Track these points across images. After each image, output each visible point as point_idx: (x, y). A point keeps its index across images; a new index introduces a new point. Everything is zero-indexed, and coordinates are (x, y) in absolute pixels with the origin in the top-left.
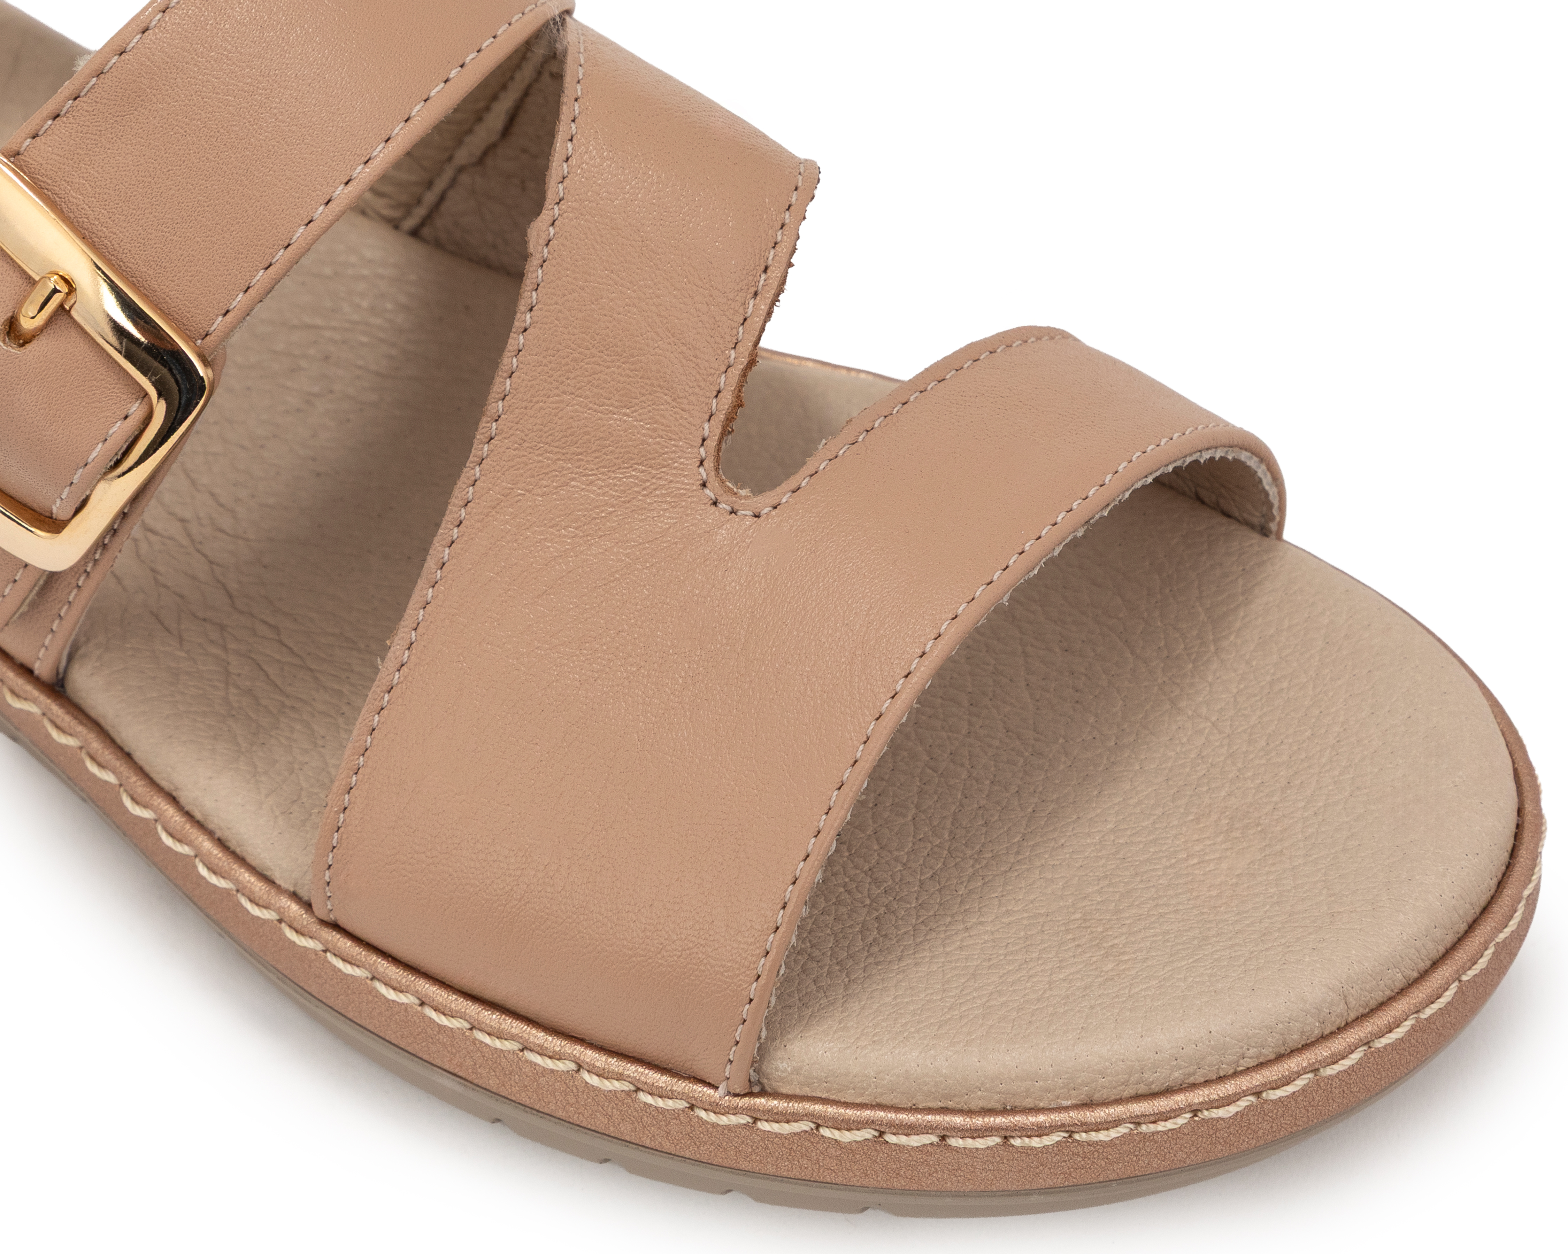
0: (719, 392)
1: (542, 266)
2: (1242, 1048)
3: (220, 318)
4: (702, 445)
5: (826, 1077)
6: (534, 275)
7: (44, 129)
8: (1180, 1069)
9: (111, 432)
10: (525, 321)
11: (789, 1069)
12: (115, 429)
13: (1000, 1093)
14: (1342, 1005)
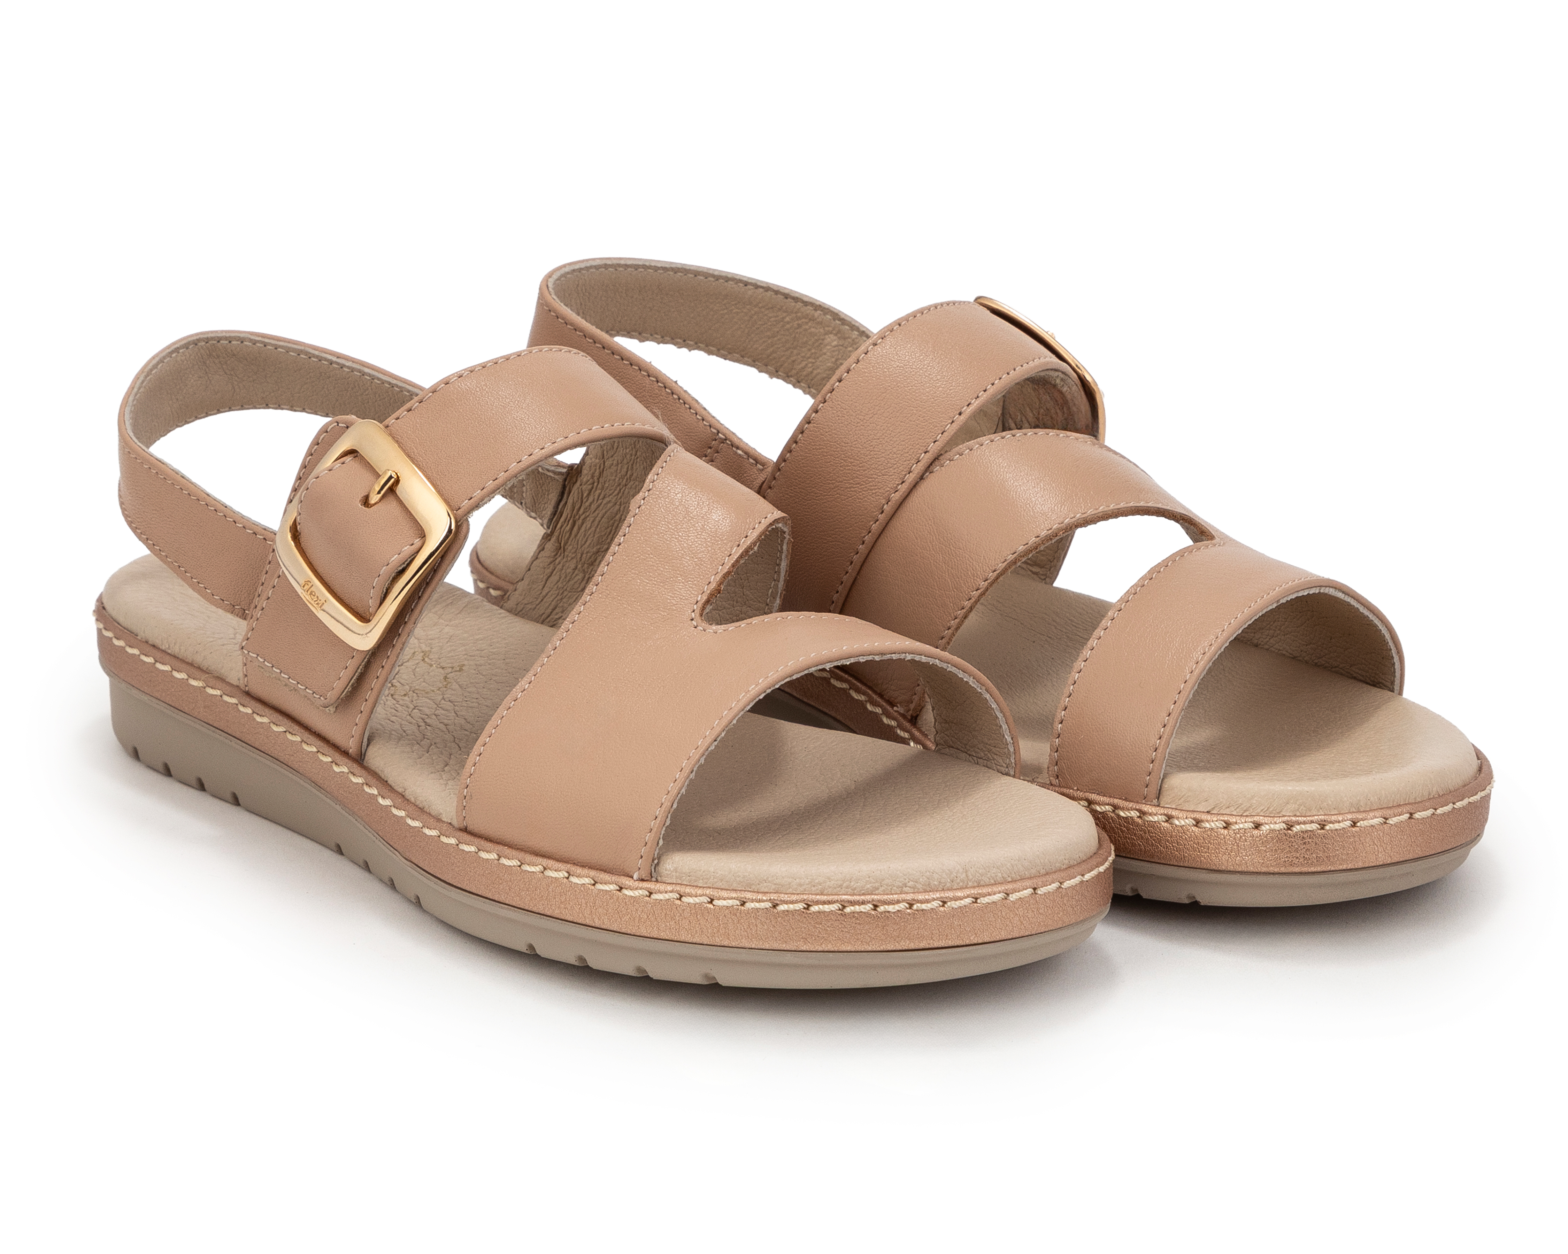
0: (710, 583)
1: (634, 517)
2: (906, 879)
3: (467, 501)
4: (696, 604)
5: (689, 873)
6: (629, 519)
7: (402, 415)
8: (871, 883)
9: (403, 550)
10: (620, 540)
11: (672, 869)
12: (406, 548)
13: (775, 884)
14: (964, 875)
